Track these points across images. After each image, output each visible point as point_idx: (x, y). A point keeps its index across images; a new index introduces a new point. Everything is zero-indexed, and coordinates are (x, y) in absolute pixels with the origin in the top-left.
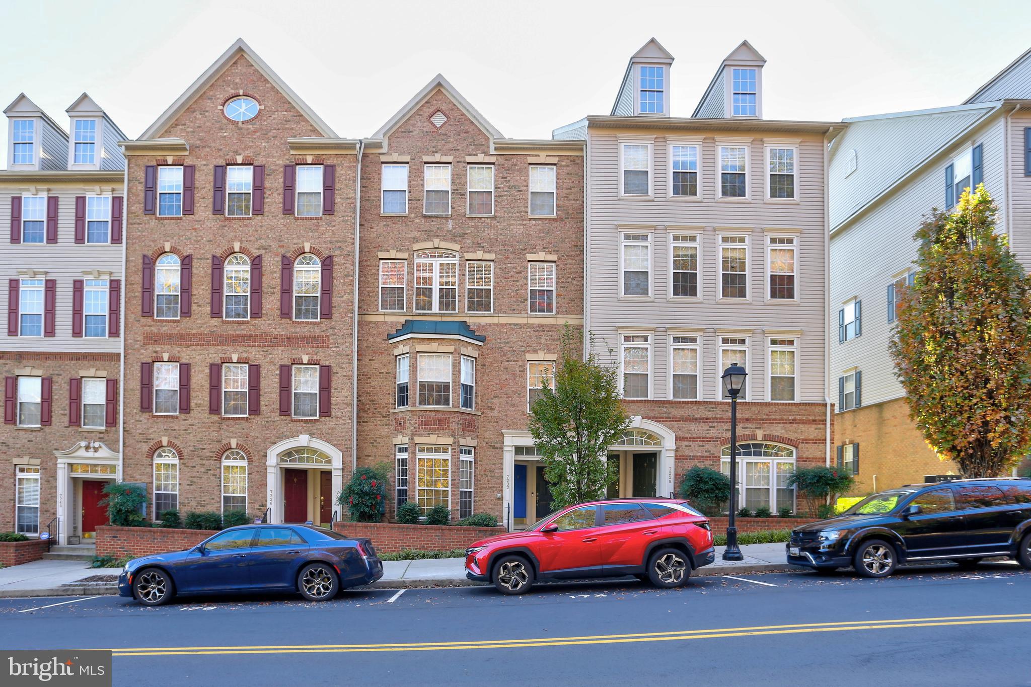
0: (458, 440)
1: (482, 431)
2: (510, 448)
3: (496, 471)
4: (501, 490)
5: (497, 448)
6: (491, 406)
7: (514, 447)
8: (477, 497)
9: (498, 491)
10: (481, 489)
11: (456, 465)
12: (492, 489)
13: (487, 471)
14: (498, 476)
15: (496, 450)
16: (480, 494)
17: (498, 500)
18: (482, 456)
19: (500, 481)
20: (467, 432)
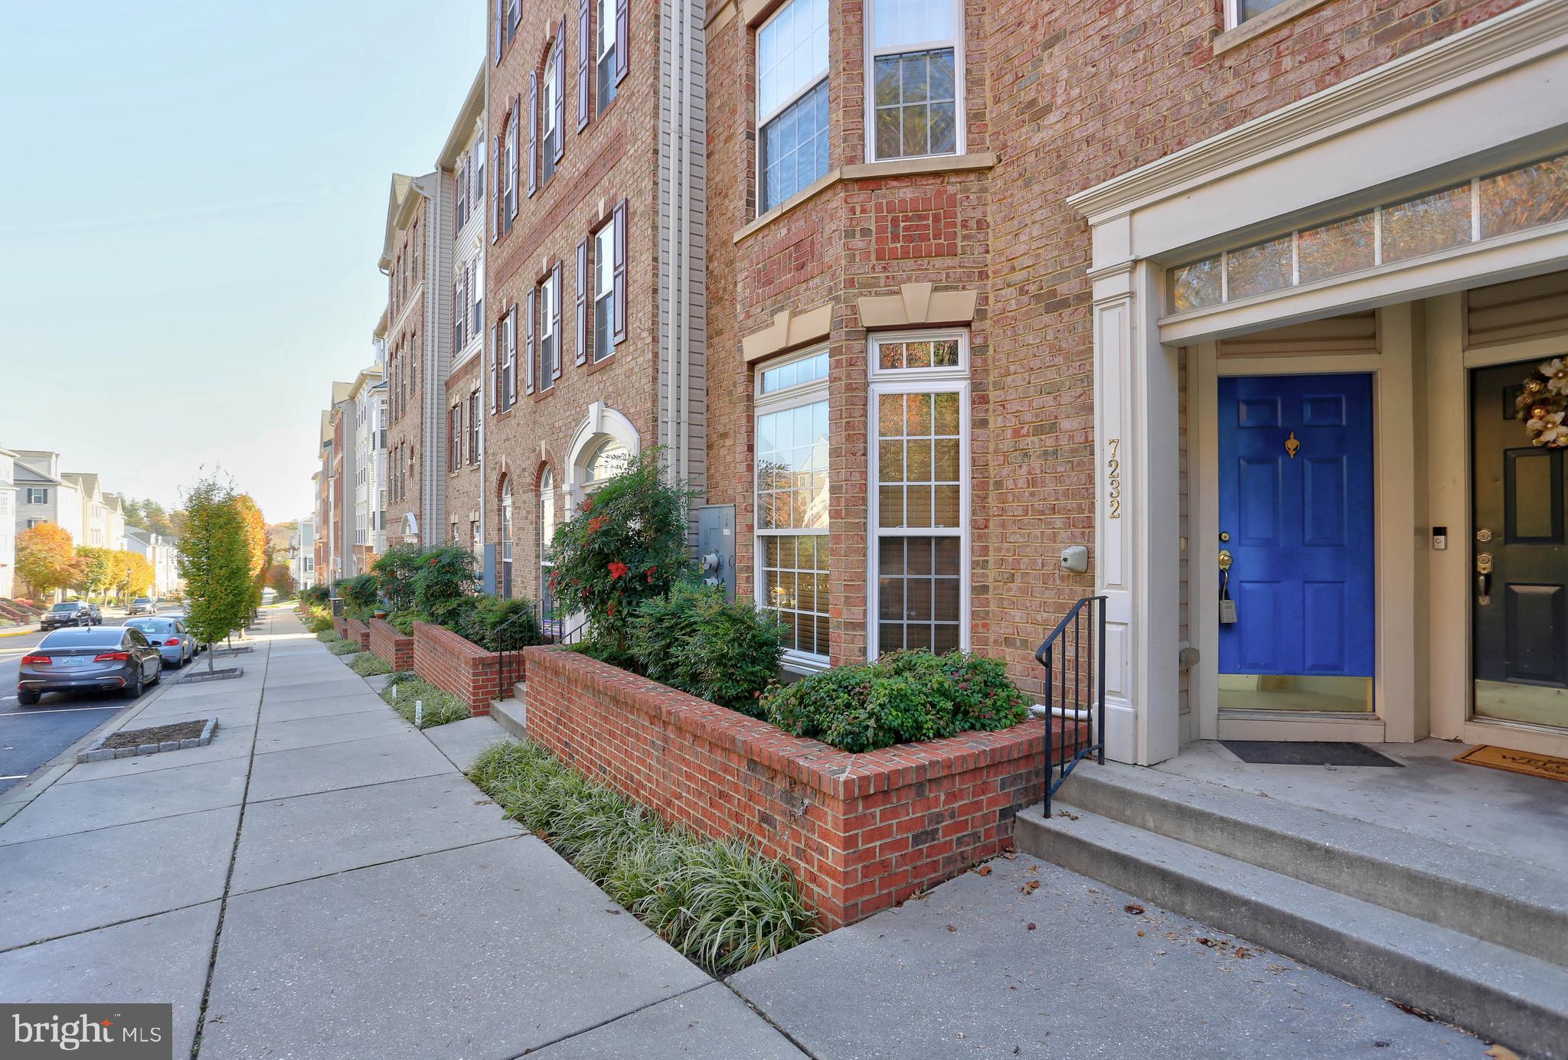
0: (854, 309)
1: (1000, 244)
2: (1118, 284)
3: (1065, 424)
4: (1085, 527)
5: (1064, 303)
6: (1033, 103)
7: (1142, 270)
8: (987, 562)
9: (1077, 531)
10: (1003, 525)
11: (844, 421)
12: (1050, 523)
13: (1024, 431)
14: (1073, 451)
15: (1060, 315)
16: (999, 549)
17: (1076, 582)
18: (1004, 361)
19: (1083, 478)
20: (910, 263)
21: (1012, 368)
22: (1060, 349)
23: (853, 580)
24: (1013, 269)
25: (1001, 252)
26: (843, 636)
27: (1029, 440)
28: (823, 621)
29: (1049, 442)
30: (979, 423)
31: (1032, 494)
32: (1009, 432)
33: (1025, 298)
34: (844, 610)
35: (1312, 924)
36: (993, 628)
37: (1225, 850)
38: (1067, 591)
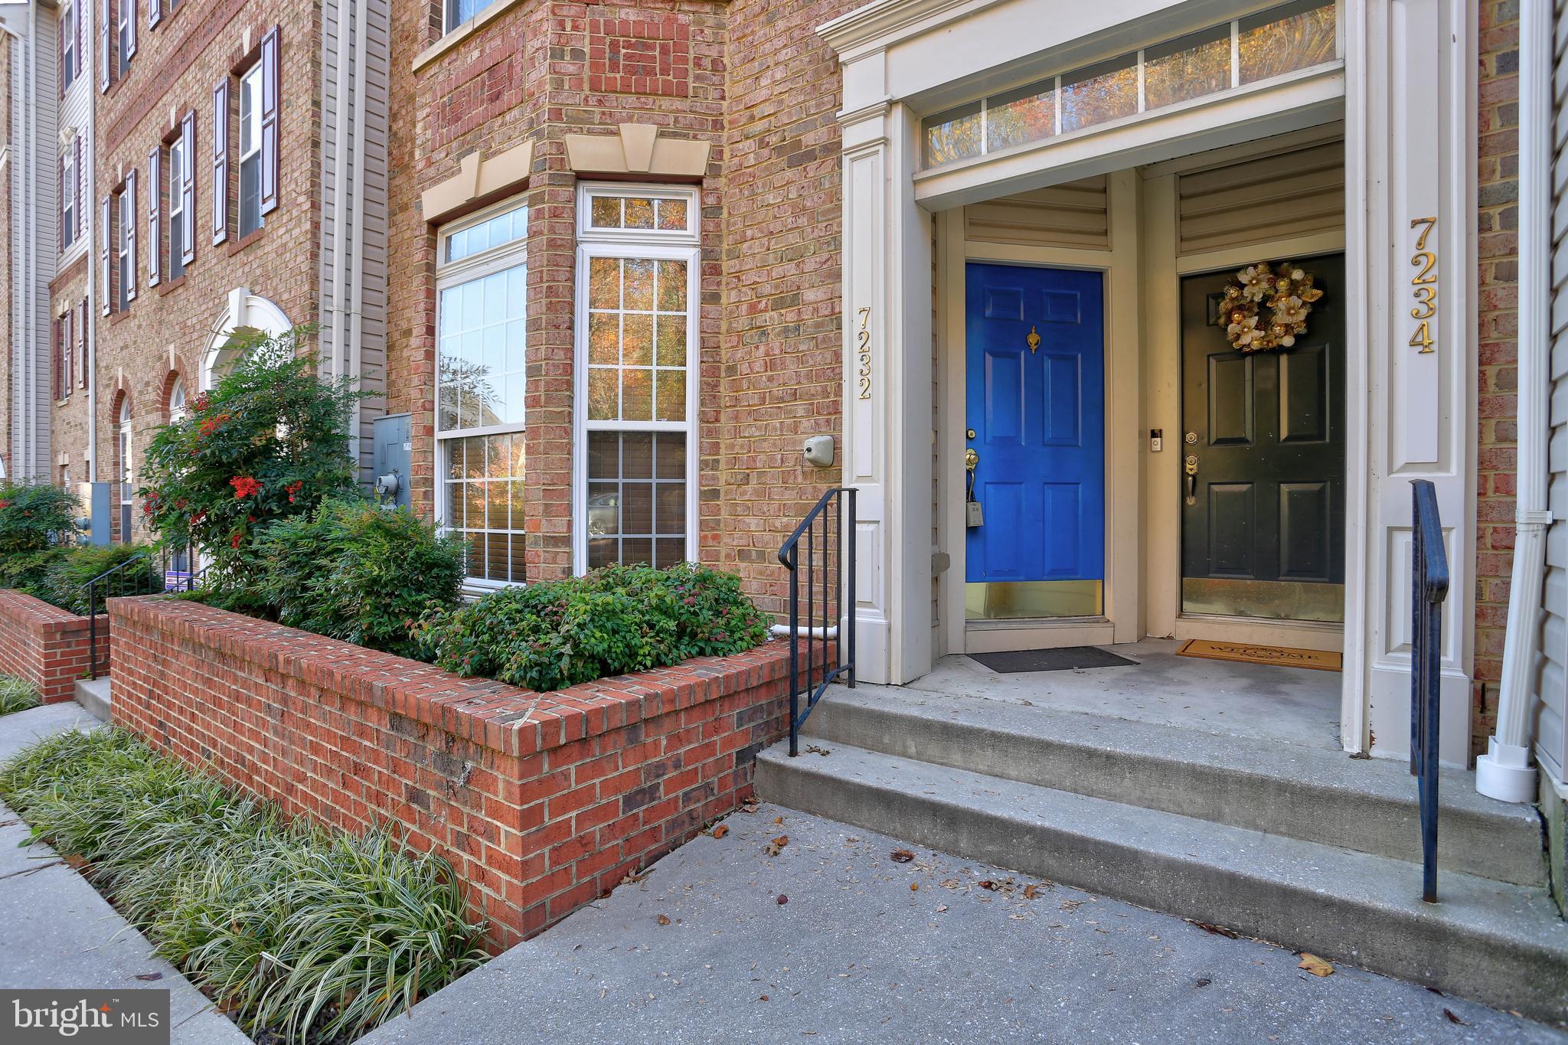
0: (561, 148)
1: (738, 90)
2: (873, 129)
3: (810, 295)
4: (831, 413)
5: (810, 156)
7: (898, 113)
8: (717, 461)
9: (822, 418)
10: (736, 418)
11: (545, 285)
12: (790, 412)
13: (762, 306)
14: (818, 325)
15: (805, 169)
16: (732, 446)
17: (820, 478)
18: (740, 225)
19: (829, 355)
20: (631, 100)
21: (749, 233)
22: (804, 209)
23: (554, 484)
24: (752, 118)
25: (738, 99)
26: (542, 554)
27: (768, 315)
28: (519, 540)
29: (791, 316)
30: (709, 298)
31: (770, 379)
32: (744, 307)
33: (766, 152)
34: (544, 521)
35: (1105, 844)
36: (726, 539)
37: (997, 770)
38: (810, 489)
